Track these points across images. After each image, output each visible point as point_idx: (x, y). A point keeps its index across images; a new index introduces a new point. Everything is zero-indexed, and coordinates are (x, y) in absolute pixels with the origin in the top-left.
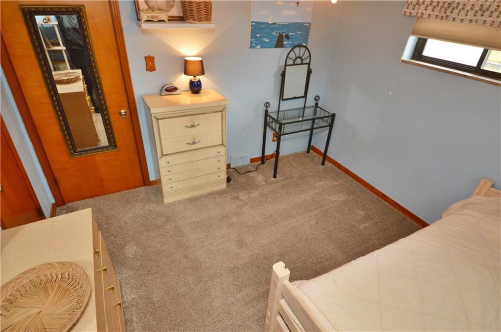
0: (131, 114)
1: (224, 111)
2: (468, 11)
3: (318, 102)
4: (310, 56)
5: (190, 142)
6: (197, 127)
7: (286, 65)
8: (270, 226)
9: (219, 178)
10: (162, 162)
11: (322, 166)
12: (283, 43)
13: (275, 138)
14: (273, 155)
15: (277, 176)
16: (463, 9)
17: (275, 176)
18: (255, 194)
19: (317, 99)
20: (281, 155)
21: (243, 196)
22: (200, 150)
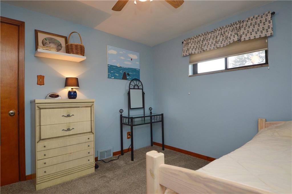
0: (18, 114)
1: (92, 106)
2: (211, 45)
3: (152, 111)
4: (142, 85)
5: (65, 129)
6: (72, 117)
7: (130, 89)
8: (135, 189)
9: (88, 162)
10: (39, 146)
11: (163, 151)
12: (126, 77)
13: (129, 136)
14: (129, 149)
15: (134, 159)
16: (209, 44)
17: (132, 160)
18: (119, 172)
19: (150, 109)
20: (134, 149)
21: (109, 175)
22: (73, 136)
